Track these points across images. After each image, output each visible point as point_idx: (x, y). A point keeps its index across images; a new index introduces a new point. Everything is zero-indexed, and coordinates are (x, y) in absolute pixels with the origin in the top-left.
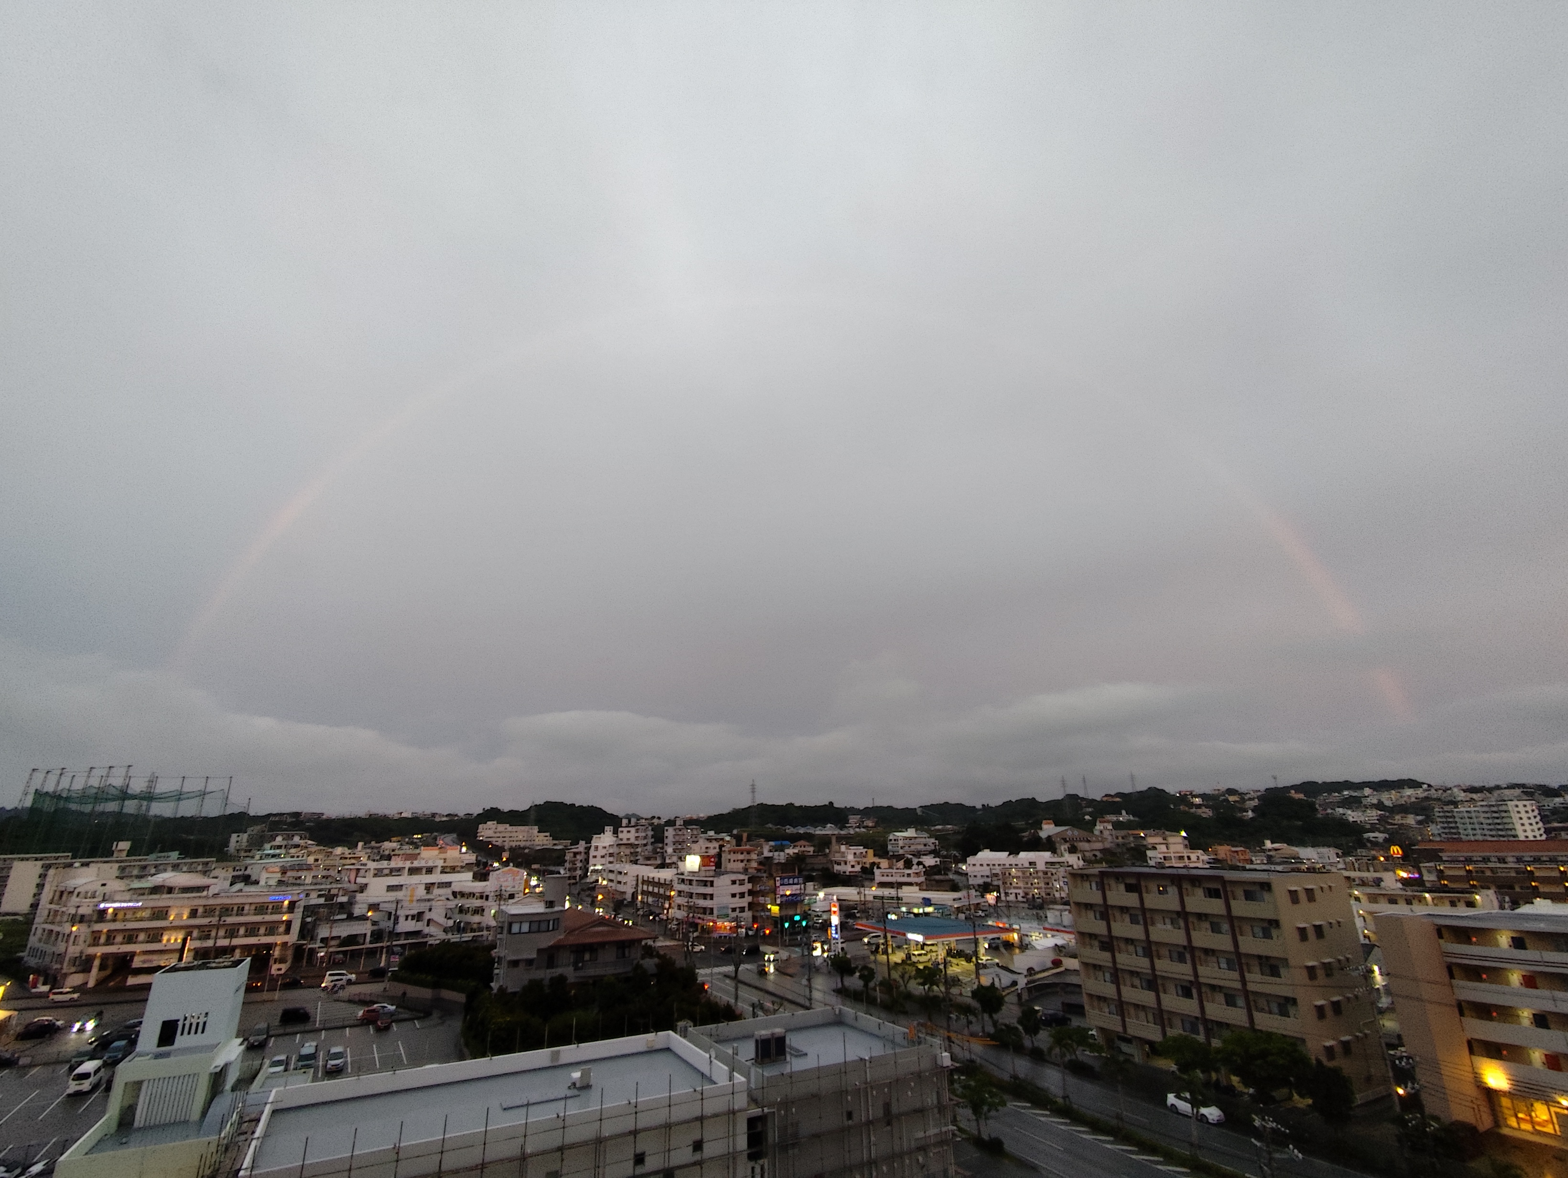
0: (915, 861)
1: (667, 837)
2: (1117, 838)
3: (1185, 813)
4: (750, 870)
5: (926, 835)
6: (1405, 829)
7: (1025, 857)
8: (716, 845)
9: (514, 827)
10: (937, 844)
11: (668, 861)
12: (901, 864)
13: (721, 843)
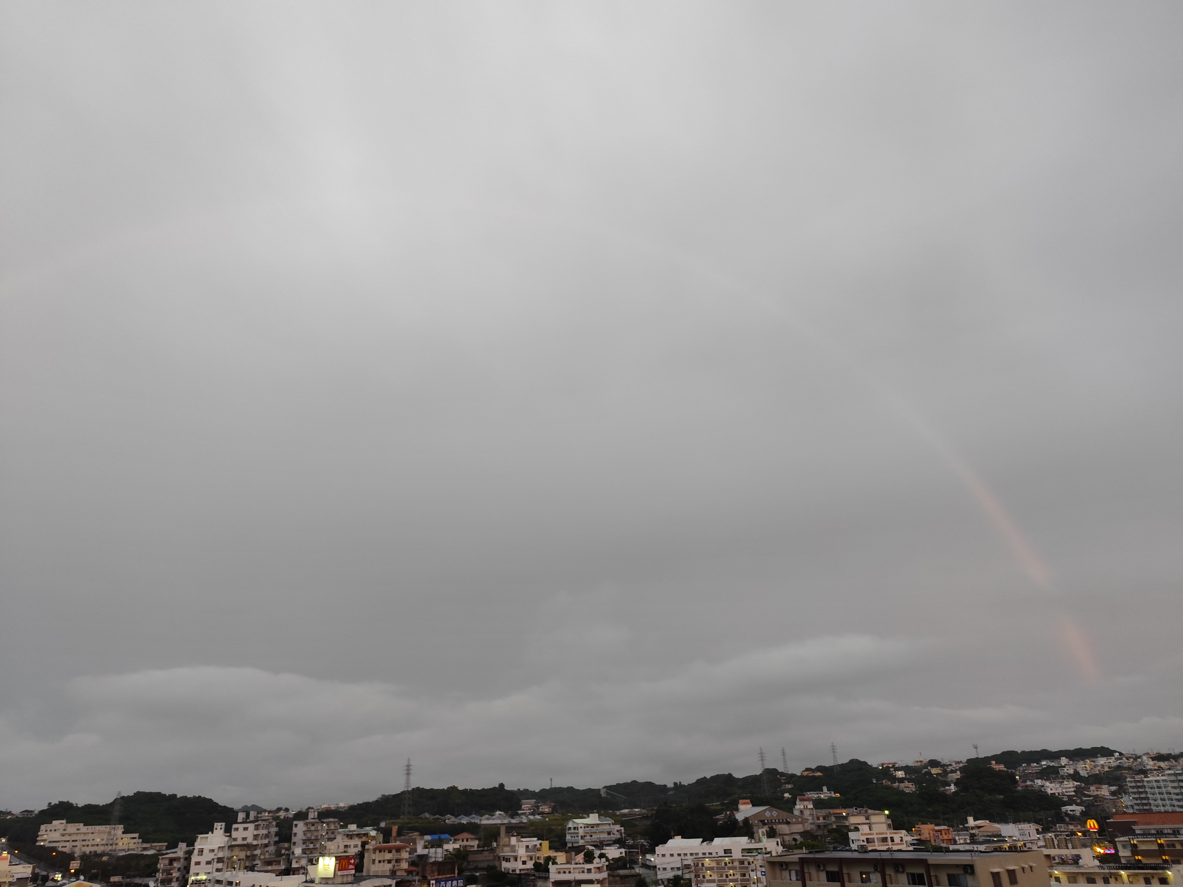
0: (597, 853)
1: (295, 834)
2: (818, 819)
3: (887, 788)
4: (398, 873)
5: (610, 821)
6: (1100, 801)
7: (720, 843)
8: (358, 842)
9: (89, 827)
10: (623, 831)
11: (294, 865)
12: (580, 857)
13: (364, 839)
